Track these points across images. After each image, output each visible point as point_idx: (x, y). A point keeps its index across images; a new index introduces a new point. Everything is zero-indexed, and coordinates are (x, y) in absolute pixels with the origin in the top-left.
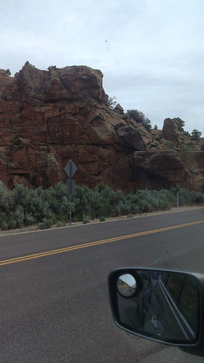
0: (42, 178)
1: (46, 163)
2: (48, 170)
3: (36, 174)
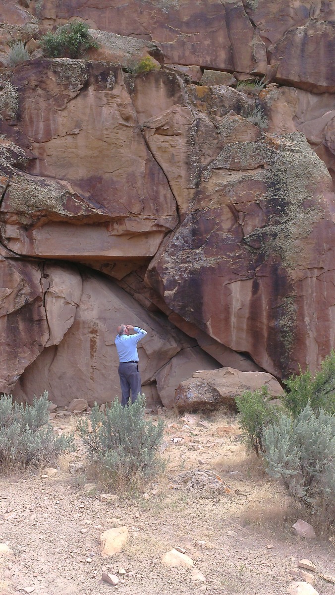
0: (250, 283)
1: (274, 185)
2: (293, 230)
3: (203, 260)
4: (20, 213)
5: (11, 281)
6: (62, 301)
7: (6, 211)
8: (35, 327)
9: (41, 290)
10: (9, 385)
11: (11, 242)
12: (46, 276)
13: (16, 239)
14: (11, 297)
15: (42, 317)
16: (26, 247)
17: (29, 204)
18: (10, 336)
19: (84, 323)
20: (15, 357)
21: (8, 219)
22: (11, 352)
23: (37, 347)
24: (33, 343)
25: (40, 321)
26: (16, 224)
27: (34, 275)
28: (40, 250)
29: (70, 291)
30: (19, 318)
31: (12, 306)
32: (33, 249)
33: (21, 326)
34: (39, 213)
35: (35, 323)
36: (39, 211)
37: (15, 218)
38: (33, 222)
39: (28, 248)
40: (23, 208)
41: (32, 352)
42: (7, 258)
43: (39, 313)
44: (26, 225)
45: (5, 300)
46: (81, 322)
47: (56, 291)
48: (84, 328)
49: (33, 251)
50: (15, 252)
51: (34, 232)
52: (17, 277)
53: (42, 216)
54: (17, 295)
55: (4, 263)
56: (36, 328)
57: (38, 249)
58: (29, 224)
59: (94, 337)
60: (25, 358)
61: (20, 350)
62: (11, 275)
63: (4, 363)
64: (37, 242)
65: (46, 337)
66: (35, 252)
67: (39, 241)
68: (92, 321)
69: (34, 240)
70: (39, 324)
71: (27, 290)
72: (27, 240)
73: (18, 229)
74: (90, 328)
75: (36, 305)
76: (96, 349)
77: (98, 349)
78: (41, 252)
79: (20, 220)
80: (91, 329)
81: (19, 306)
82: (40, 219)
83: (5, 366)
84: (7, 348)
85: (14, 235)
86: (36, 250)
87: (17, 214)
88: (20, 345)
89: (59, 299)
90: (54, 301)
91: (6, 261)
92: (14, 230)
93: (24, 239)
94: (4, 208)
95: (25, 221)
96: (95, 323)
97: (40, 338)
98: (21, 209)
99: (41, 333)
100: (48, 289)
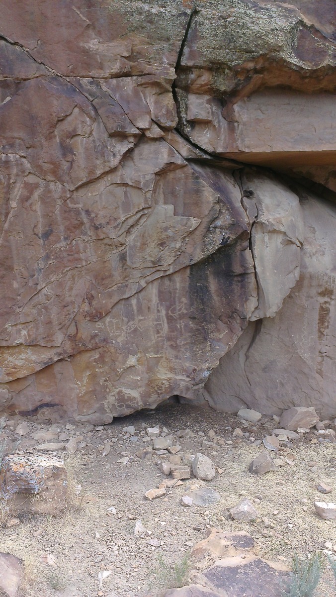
4: (216, 67)
5: (197, 204)
6: (280, 239)
7: (190, 64)
8: (234, 286)
9: (246, 220)
10: (194, 385)
11: (197, 128)
12: (249, 194)
13: (206, 123)
14: (198, 233)
15: (248, 268)
16: (223, 137)
17: (235, 48)
18: (195, 302)
19: (311, 277)
20: (205, 339)
21: (193, 81)
22: (198, 330)
23: (238, 321)
24: (232, 315)
25: (243, 275)
26: (205, 93)
27: (232, 193)
28: (247, 142)
29: (292, 220)
30: (209, 272)
31: (198, 250)
32: (234, 140)
33: (213, 285)
34: (251, 65)
35: (236, 279)
36: (253, 59)
37: (206, 78)
38: (237, 85)
39: (225, 139)
40: (222, 55)
41: (231, 329)
42: (189, 160)
43: (243, 260)
44: (225, 92)
45: (187, 239)
46: (308, 276)
47: (271, 220)
48: (311, 286)
49: (235, 144)
50: (203, 148)
51: (236, 107)
52: (209, 195)
53: (256, 71)
54: (208, 230)
55: (185, 169)
56: (236, 288)
57: (243, 140)
58: (229, 90)
59: (326, 303)
60: (219, 340)
61: (212, 326)
62: (198, 192)
63: (186, 349)
64: (240, 127)
65: (252, 303)
66: (237, 147)
67: (244, 124)
68: (326, 274)
69: (236, 124)
70: (242, 281)
71: (225, 219)
72: (224, 124)
73: (209, 102)
74: (320, 286)
75: (239, 248)
76: (329, 322)
77: (331, 323)
78: (248, 147)
79: (215, 82)
80: (323, 289)
81: (210, 250)
82: (251, 78)
83: (188, 354)
84: (191, 324)
85: (203, 115)
86: (239, 142)
87: (210, 69)
88: (211, 318)
89: (275, 236)
90: (266, 239)
91: (189, 167)
92: (202, 103)
93: (219, 122)
94: (189, 59)
95: (224, 85)
96: (330, 277)
97: (243, 306)
98: (218, 58)
99: (245, 297)
100: (256, 217)
